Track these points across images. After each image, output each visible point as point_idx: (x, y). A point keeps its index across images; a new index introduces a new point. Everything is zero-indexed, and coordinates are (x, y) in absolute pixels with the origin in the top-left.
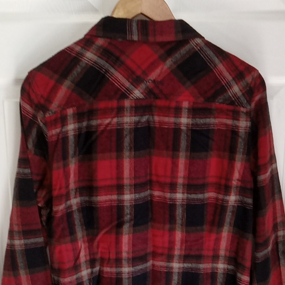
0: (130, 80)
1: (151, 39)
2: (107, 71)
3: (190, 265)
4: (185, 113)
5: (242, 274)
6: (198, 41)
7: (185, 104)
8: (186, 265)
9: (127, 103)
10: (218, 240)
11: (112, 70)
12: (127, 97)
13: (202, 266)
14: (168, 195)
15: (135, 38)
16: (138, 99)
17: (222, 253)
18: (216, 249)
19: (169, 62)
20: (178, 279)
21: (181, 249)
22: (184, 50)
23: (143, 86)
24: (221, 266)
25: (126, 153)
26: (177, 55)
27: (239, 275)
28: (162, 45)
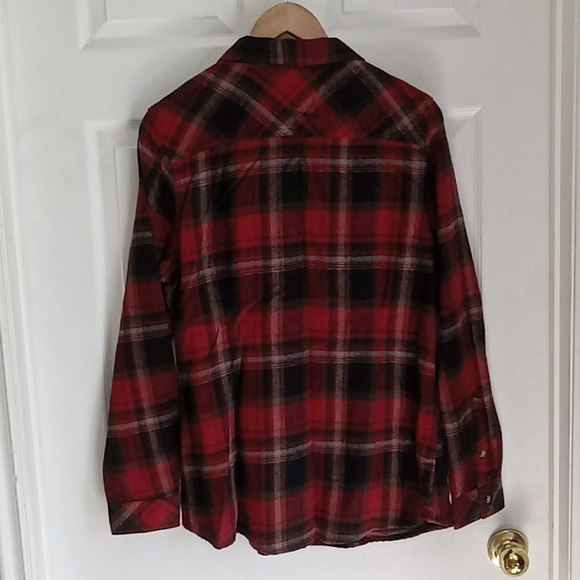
0: (276, 113)
1: (300, 62)
2: (247, 103)
3: (358, 354)
4: (344, 153)
5: (424, 360)
6: (358, 63)
7: (345, 142)
8: (352, 354)
9: (273, 142)
10: (392, 319)
11: (254, 102)
12: (272, 135)
13: (373, 354)
14: (327, 259)
15: (281, 61)
16: (285, 136)
17: (398, 336)
18: (391, 331)
19: (323, 90)
20: (343, 374)
21: (345, 332)
22: (340, 75)
23: (291, 120)
24: (398, 354)
25: (273, 206)
26: (333, 81)
27: (421, 361)
28: (313, 68)
